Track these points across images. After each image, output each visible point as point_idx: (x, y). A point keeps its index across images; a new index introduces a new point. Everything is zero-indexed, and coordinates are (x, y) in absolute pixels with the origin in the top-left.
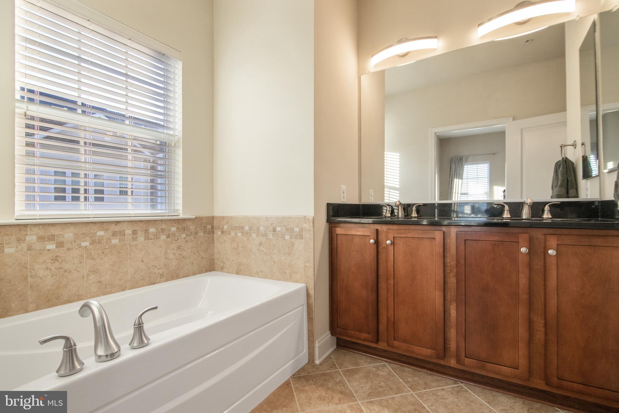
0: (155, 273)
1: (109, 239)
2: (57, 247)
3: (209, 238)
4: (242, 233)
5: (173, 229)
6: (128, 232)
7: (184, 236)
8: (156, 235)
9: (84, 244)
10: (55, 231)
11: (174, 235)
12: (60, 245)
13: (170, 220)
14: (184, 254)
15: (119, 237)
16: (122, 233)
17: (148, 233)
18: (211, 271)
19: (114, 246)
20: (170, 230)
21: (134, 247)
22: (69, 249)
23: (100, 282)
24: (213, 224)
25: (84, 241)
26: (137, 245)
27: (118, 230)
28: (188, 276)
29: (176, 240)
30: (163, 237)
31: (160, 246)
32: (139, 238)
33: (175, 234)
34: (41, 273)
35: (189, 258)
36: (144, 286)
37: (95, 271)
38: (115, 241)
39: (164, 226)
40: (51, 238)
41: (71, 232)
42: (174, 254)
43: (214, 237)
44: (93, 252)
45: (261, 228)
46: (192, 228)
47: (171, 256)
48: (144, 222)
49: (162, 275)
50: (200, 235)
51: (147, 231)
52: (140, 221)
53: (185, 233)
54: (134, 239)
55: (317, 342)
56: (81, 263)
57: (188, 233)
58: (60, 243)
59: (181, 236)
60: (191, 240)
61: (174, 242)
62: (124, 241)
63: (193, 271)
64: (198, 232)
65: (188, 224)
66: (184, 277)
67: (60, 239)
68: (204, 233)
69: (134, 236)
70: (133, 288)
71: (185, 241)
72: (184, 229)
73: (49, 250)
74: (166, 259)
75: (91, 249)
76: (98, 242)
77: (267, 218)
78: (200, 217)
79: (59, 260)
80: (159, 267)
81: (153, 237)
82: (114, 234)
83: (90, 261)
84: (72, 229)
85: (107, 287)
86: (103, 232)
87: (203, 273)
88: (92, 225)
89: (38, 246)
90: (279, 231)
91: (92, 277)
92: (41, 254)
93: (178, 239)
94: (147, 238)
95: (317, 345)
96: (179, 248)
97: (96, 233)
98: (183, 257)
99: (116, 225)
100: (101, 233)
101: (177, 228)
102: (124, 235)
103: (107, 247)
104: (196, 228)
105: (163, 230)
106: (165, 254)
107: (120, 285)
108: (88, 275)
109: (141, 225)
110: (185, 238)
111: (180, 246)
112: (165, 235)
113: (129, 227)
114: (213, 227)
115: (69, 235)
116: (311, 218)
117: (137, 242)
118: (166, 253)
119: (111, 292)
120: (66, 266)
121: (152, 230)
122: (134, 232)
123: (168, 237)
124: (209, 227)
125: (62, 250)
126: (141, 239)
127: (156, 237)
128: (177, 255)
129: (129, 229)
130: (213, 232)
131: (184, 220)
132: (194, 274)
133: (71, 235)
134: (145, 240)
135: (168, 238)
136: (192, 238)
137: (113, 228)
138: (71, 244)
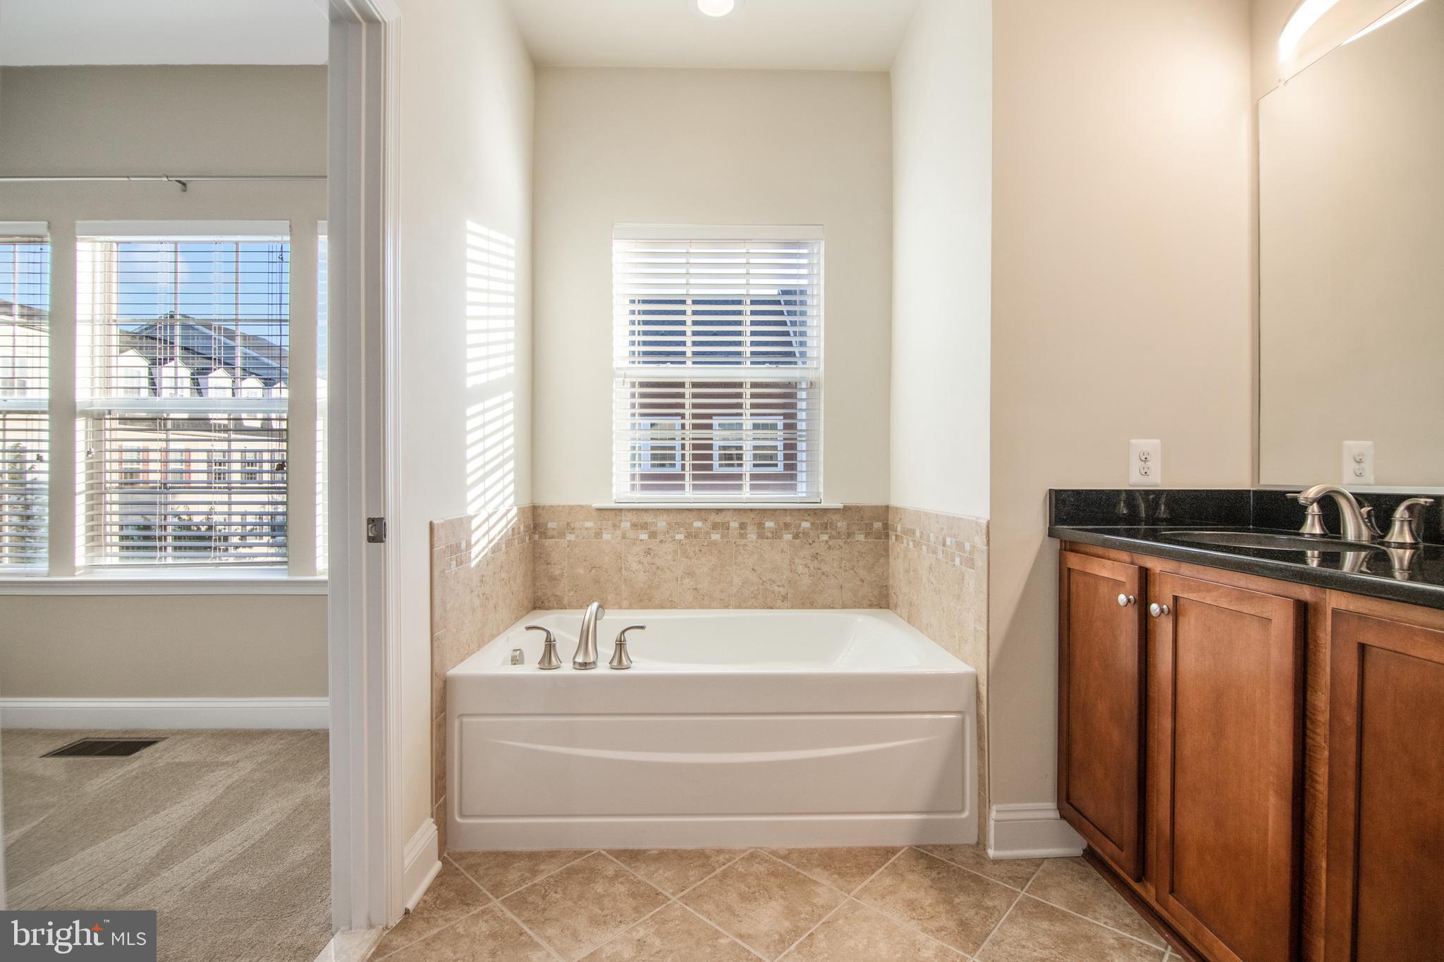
0: (773, 592)
1: (708, 533)
2: (649, 537)
3: (876, 547)
4: (914, 541)
5: (806, 525)
6: (734, 525)
7: (825, 537)
8: (776, 532)
9: (679, 537)
10: (648, 518)
11: (806, 534)
12: (653, 535)
13: (799, 510)
14: (825, 568)
15: (720, 531)
16: (726, 526)
17: (764, 528)
18: (881, 608)
19: (715, 543)
20: (800, 526)
21: (741, 548)
22: (661, 541)
23: (696, 589)
24: (887, 520)
25: (678, 533)
26: (745, 545)
27: (719, 521)
28: (833, 608)
29: (810, 544)
30: (788, 537)
31: (782, 551)
32: (748, 536)
33: (809, 533)
34: (635, 566)
35: (835, 577)
36: (756, 608)
37: (690, 574)
38: (716, 537)
39: (788, 519)
40: (644, 526)
41: (663, 521)
42: (806, 566)
43: (888, 546)
44: (688, 548)
45: (931, 535)
46: (841, 525)
47: (800, 569)
48: (756, 512)
49: (784, 598)
50: (857, 539)
51: (760, 525)
52: (751, 510)
53: (827, 533)
54: (742, 536)
55: (994, 808)
56: (674, 560)
57: (834, 533)
58: (653, 532)
59: (818, 538)
60: (840, 545)
61: (807, 546)
62: (728, 538)
63: (843, 602)
64: (854, 533)
65: (834, 518)
66: (825, 607)
67: (653, 529)
68: (866, 536)
69: (742, 531)
70: (739, 607)
71: (826, 546)
72: (825, 526)
73: (641, 540)
74: (791, 571)
75: (686, 544)
76: (695, 536)
77: (937, 515)
78: (858, 507)
79: (652, 554)
80: (779, 584)
81: (770, 535)
82: (715, 526)
83: (685, 560)
84: (665, 516)
85: (705, 598)
86: (701, 523)
87: (863, 608)
88: (687, 513)
89: (631, 534)
90: (949, 546)
91: (687, 581)
92: (634, 544)
93: (814, 542)
94: (761, 536)
95: (993, 815)
96: (815, 556)
97: (692, 523)
98: (823, 573)
99: (717, 514)
100: (698, 524)
101: (812, 524)
102: (728, 529)
103: (705, 544)
104: (848, 525)
105: (787, 526)
106: (791, 565)
107: (721, 600)
108: (682, 578)
109: (752, 515)
110: (827, 542)
111: (817, 553)
112: (790, 533)
113: (734, 518)
114: (886, 526)
115: (661, 523)
116: (984, 522)
117: (745, 540)
118: (792, 562)
119: (709, 607)
120: (659, 562)
121: (770, 524)
122: (743, 526)
123: (796, 536)
124: (878, 525)
125: (655, 542)
126: (752, 536)
127: (776, 535)
128: (812, 569)
129: (735, 520)
130: (887, 536)
131: (826, 511)
132: (844, 607)
133: (664, 524)
134: (757, 538)
135: (796, 539)
136: (841, 542)
137: (713, 518)
138: (664, 535)
